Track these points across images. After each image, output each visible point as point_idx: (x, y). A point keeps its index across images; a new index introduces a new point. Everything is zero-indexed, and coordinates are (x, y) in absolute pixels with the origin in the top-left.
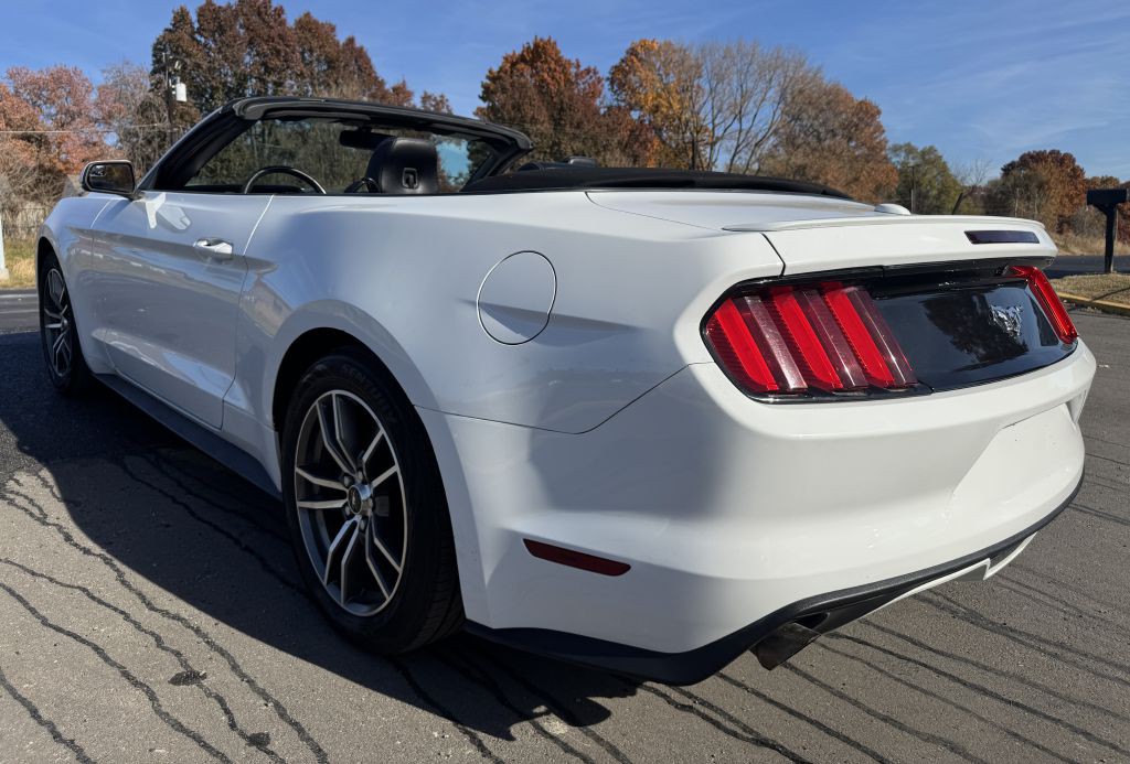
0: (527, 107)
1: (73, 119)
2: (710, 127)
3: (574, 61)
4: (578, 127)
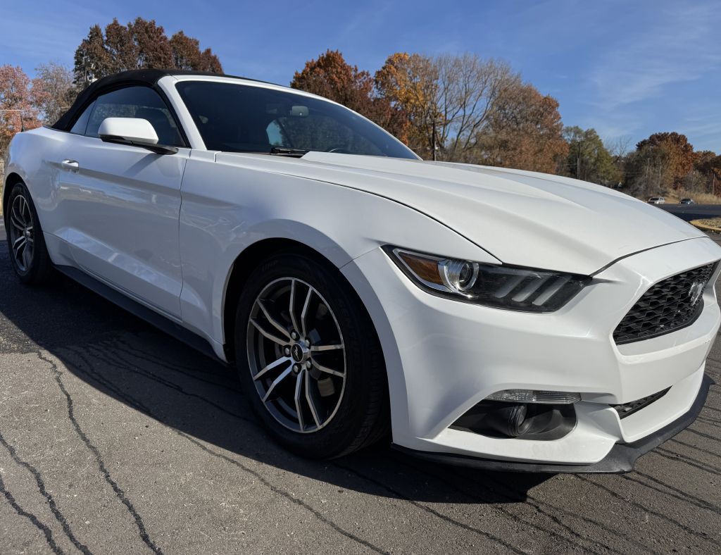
2: (444, 113)
3: (353, 67)
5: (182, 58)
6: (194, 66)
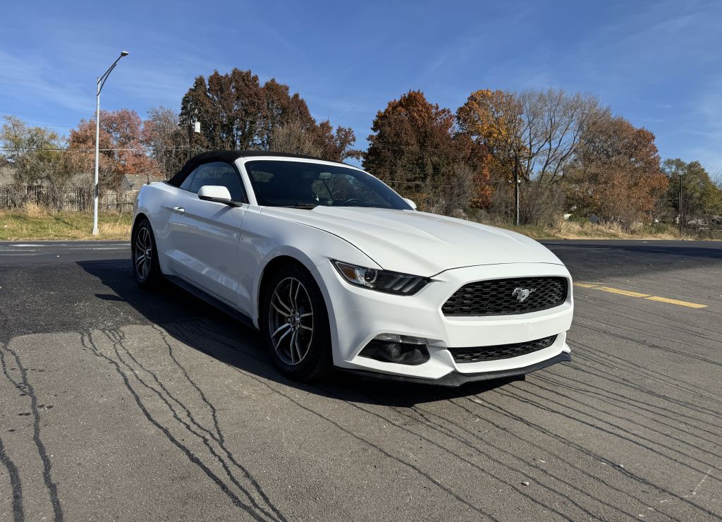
0: (403, 135)
1: (130, 141)
2: (528, 146)
3: (434, 105)
4: (436, 148)
5: (273, 102)
6: (284, 110)
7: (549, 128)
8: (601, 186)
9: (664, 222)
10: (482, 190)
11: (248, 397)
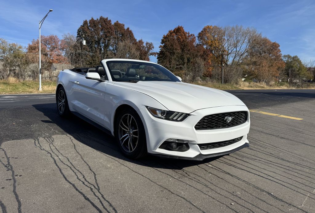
0: (174, 45)
1: (54, 49)
2: (227, 50)
3: (188, 32)
4: (189, 51)
5: (118, 31)
6: (123, 35)
7: (236, 42)
8: (257, 67)
9: (283, 81)
10: (208, 69)
11: (110, 168)
